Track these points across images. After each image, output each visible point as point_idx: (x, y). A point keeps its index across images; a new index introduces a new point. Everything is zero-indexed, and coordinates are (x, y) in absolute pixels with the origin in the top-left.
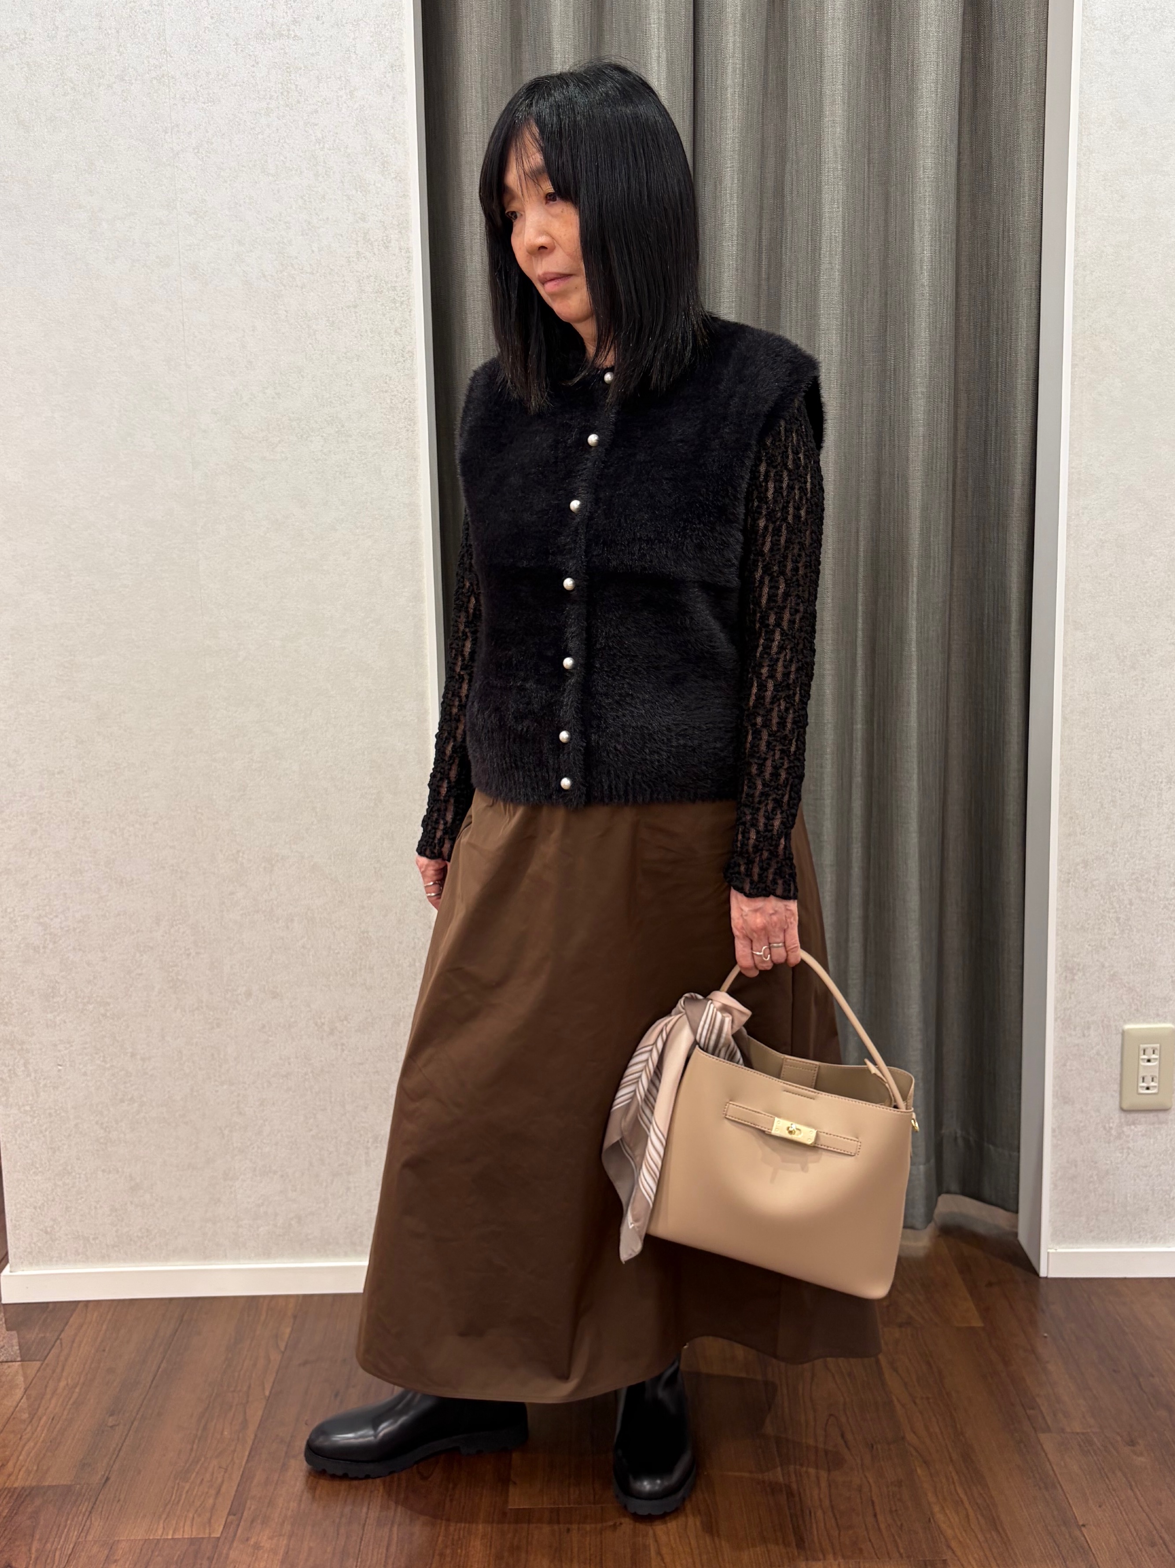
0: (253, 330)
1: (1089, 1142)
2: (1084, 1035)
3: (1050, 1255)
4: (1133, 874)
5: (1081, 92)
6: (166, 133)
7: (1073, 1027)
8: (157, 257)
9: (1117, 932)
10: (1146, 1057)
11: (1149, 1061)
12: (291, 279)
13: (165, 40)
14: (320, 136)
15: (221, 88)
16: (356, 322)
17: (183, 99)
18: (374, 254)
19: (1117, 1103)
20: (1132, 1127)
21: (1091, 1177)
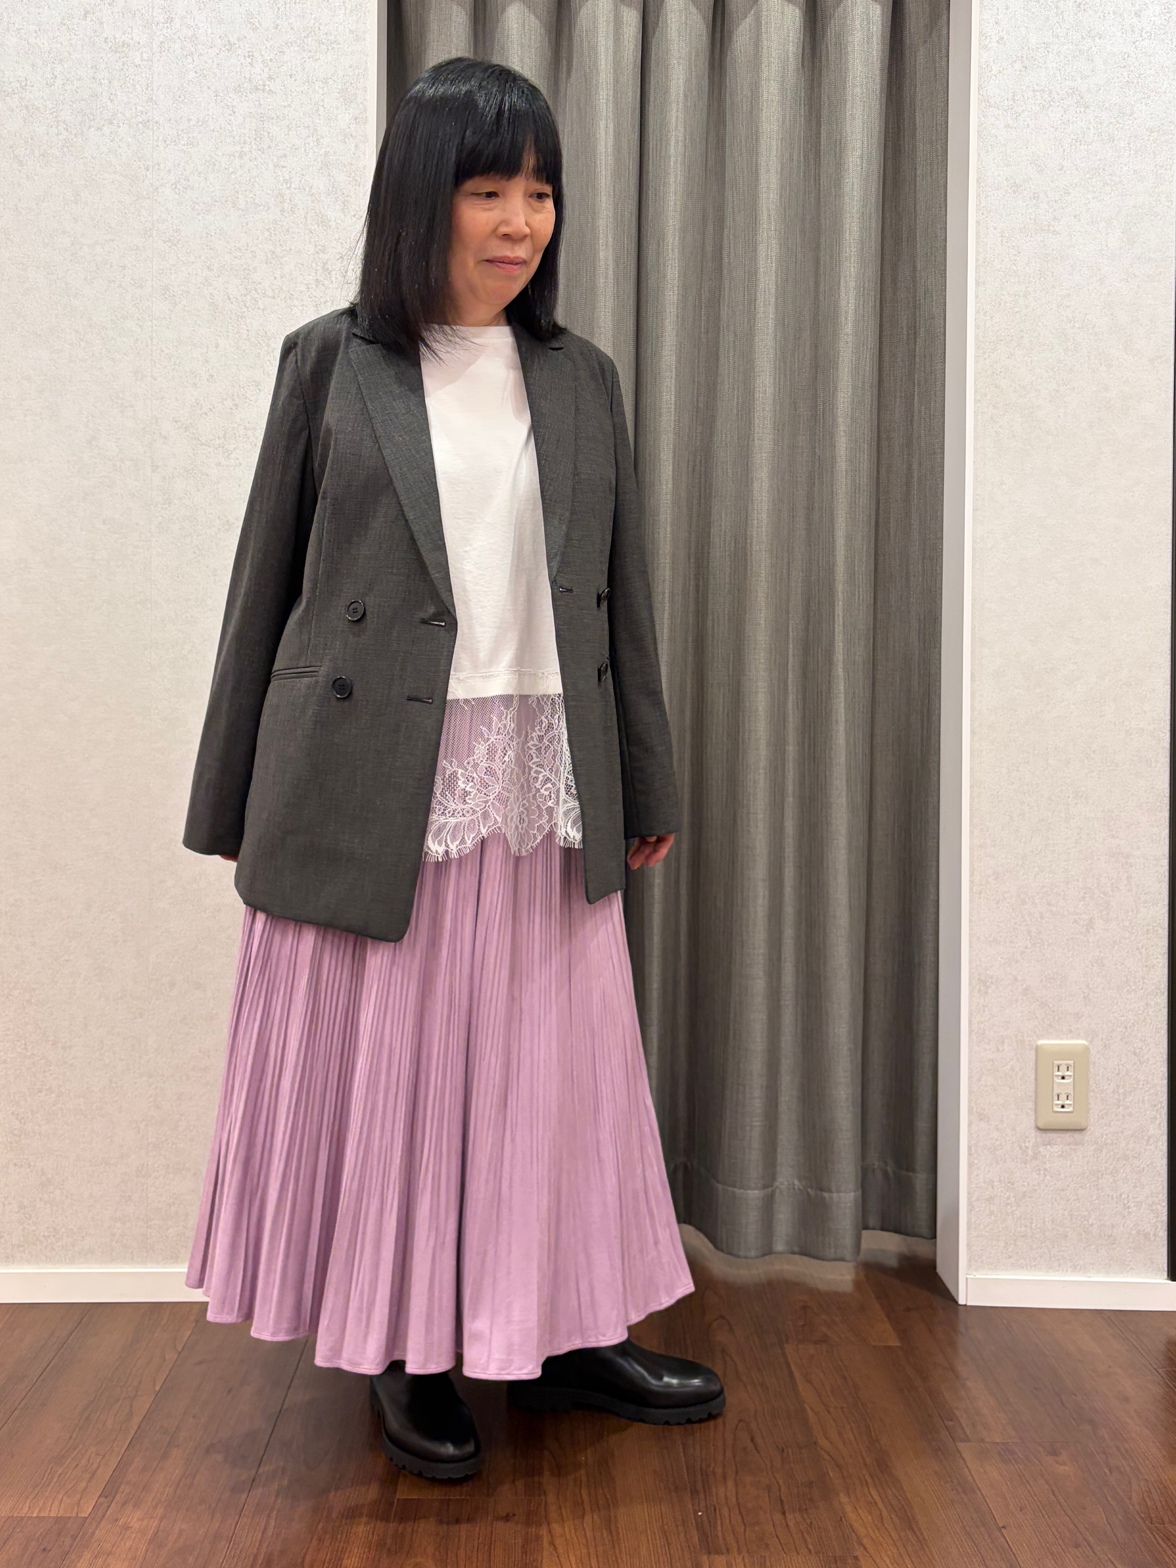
0: (217, 347)
1: (1005, 1162)
2: (998, 1050)
3: (969, 1280)
4: (1043, 887)
6: (148, 170)
7: (986, 1041)
8: (132, 279)
9: (1029, 946)
10: (1060, 1073)
11: (1063, 1078)
12: (253, 302)
17: (165, 141)
18: (332, 282)
19: (1033, 1121)
20: (1049, 1147)
21: (1008, 1198)
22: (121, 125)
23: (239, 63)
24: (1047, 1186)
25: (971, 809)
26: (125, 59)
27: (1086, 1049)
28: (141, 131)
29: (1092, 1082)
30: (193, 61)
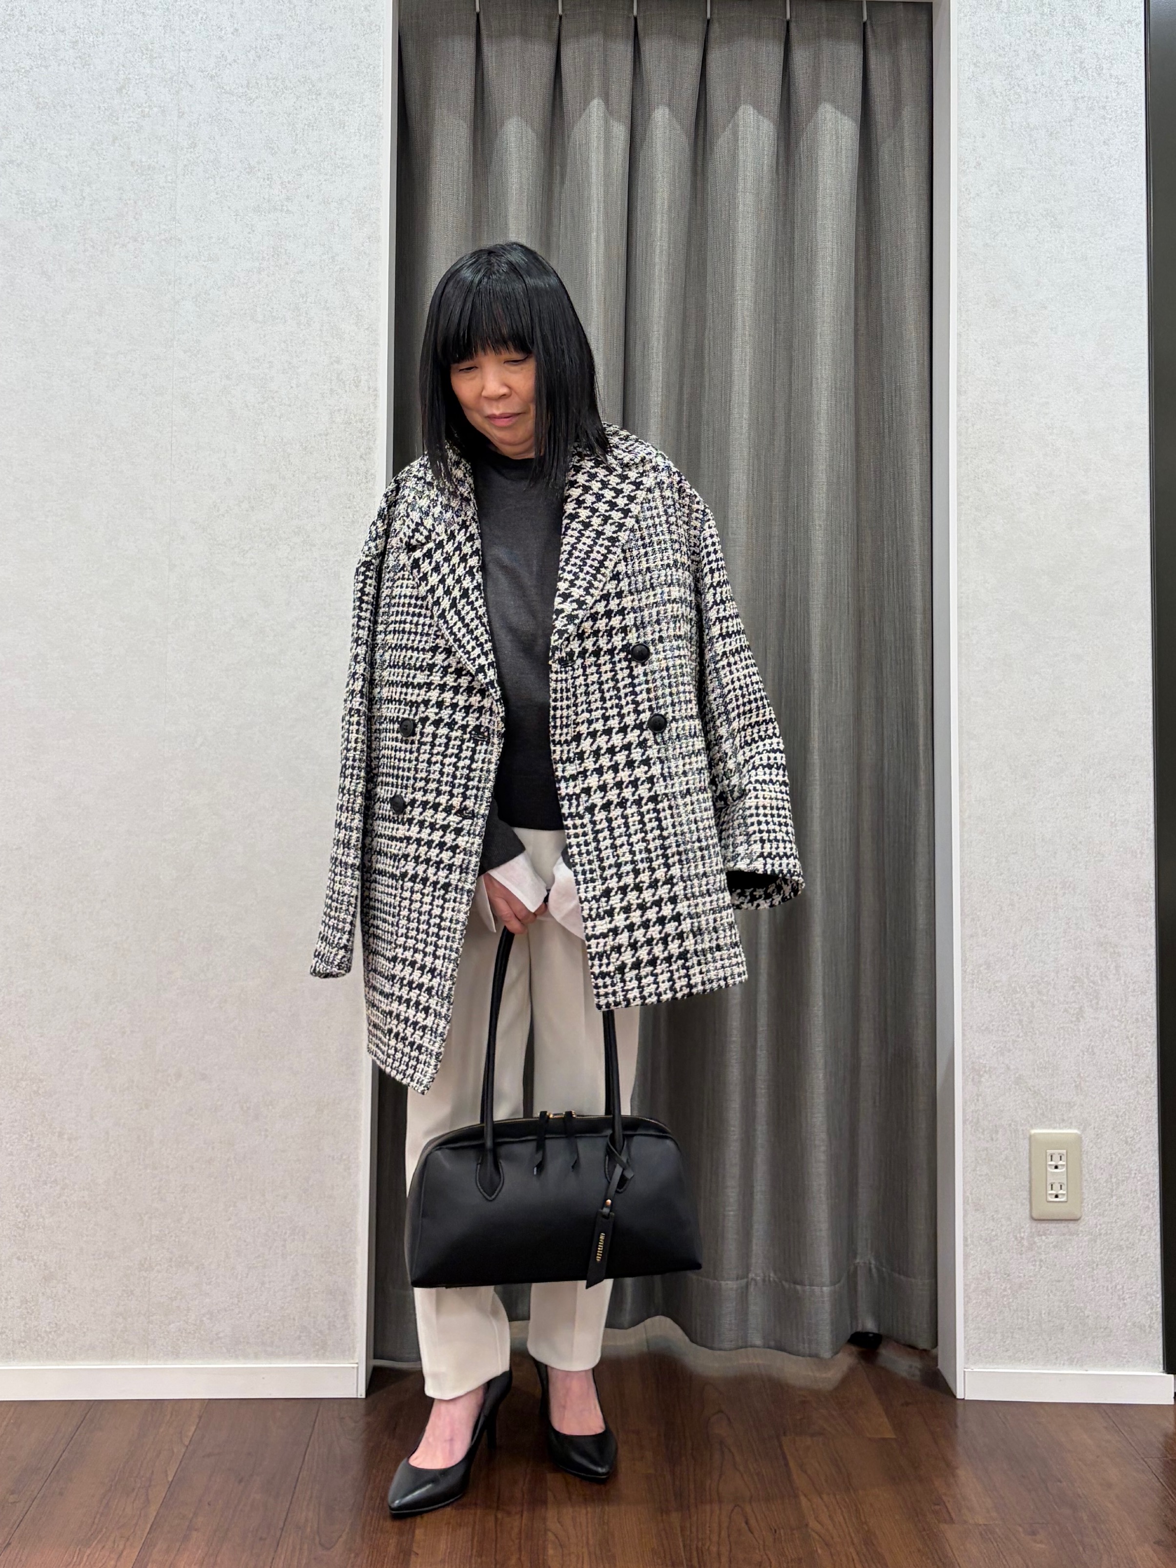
0: (234, 453)
1: (1001, 1253)
2: (992, 1139)
3: (966, 1375)
4: (1034, 976)
6: (170, 284)
7: (980, 1130)
9: (1020, 1035)
10: (1053, 1163)
11: (1056, 1167)
12: (271, 410)
15: (220, 249)
16: (326, 448)
17: (187, 257)
18: (346, 391)
19: (1027, 1211)
20: (1044, 1237)
21: (1005, 1290)
22: (145, 242)
23: (259, 184)
24: (1042, 1277)
25: (962, 899)
26: (150, 181)
27: (1079, 1139)
28: (164, 248)
29: (1085, 1171)
30: (215, 183)
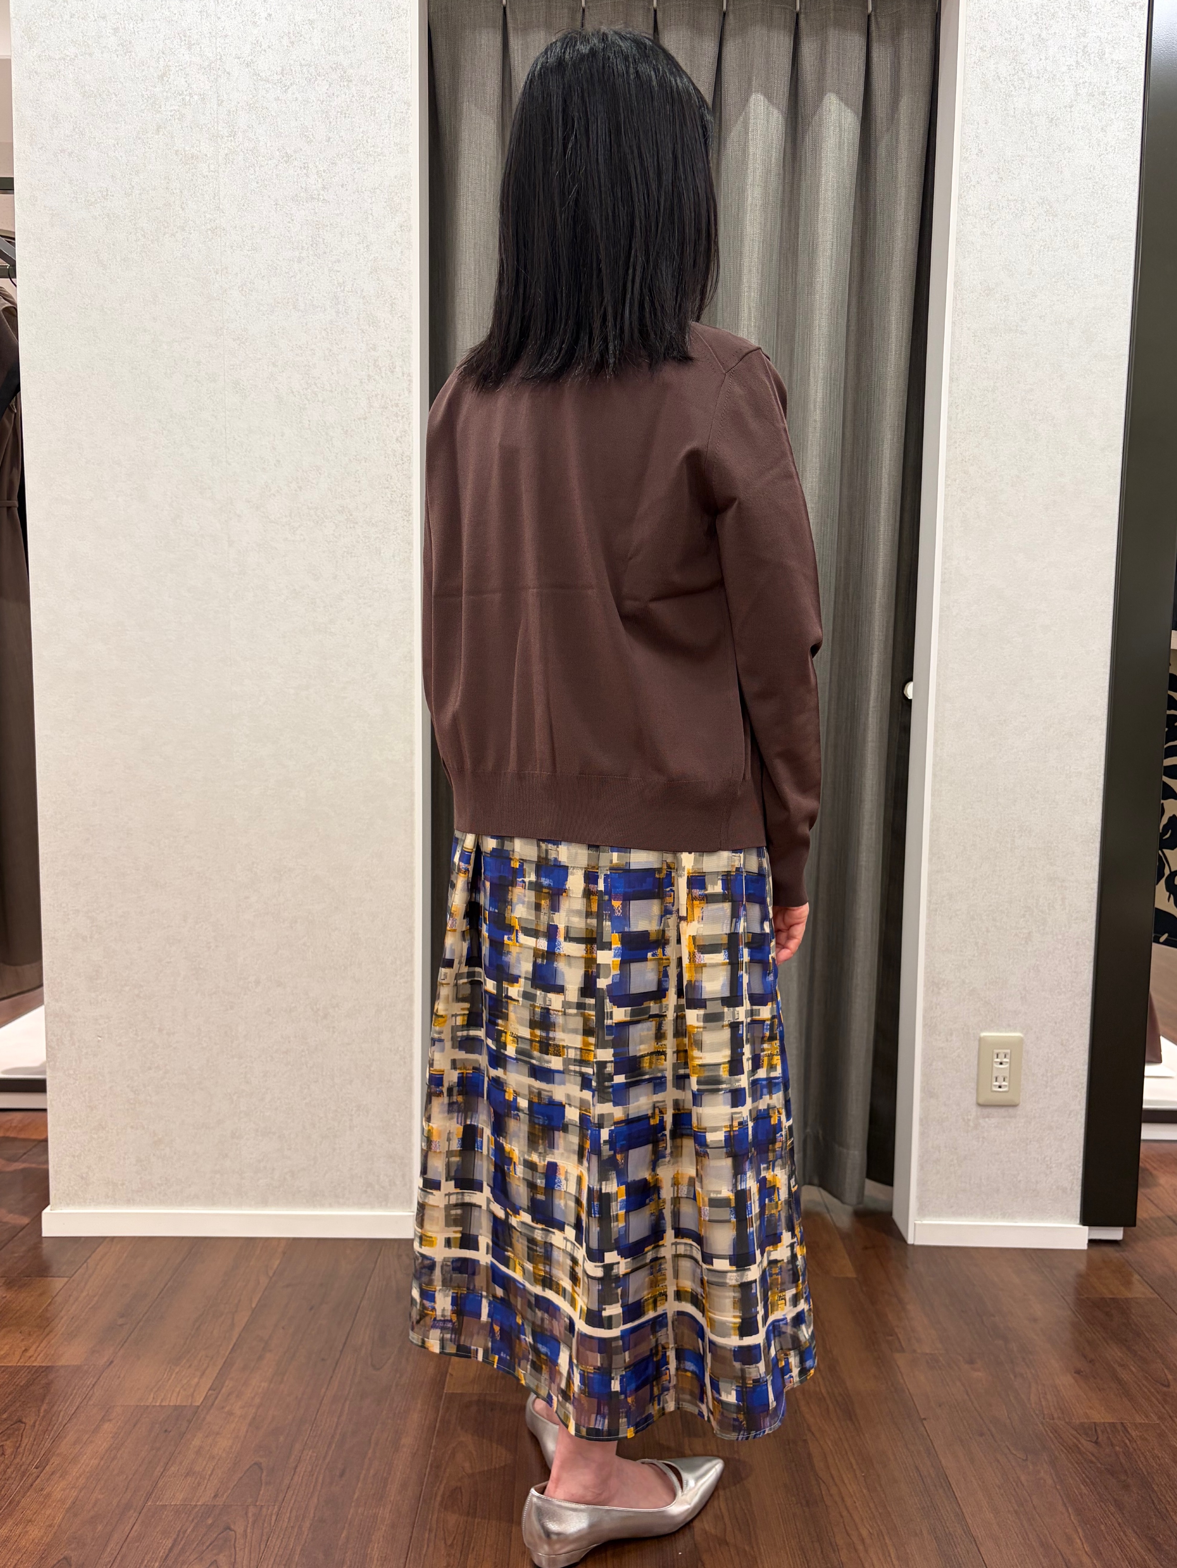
0: (282, 436)
3: (917, 1224)
5: (956, 266)
6: (217, 273)
8: (207, 373)
10: (998, 1060)
13: (219, 199)
14: (341, 281)
15: (262, 239)
16: (365, 431)
17: (232, 247)
18: (382, 377)
19: (974, 1098)
20: (987, 1119)
21: (952, 1160)
22: (192, 231)
23: (296, 173)
24: (984, 1151)
25: (930, 841)
26: (194, 170)
27: (1022, 1039)
28: (210, 237)
29: (1025, 1067)
30: (255, 172)
